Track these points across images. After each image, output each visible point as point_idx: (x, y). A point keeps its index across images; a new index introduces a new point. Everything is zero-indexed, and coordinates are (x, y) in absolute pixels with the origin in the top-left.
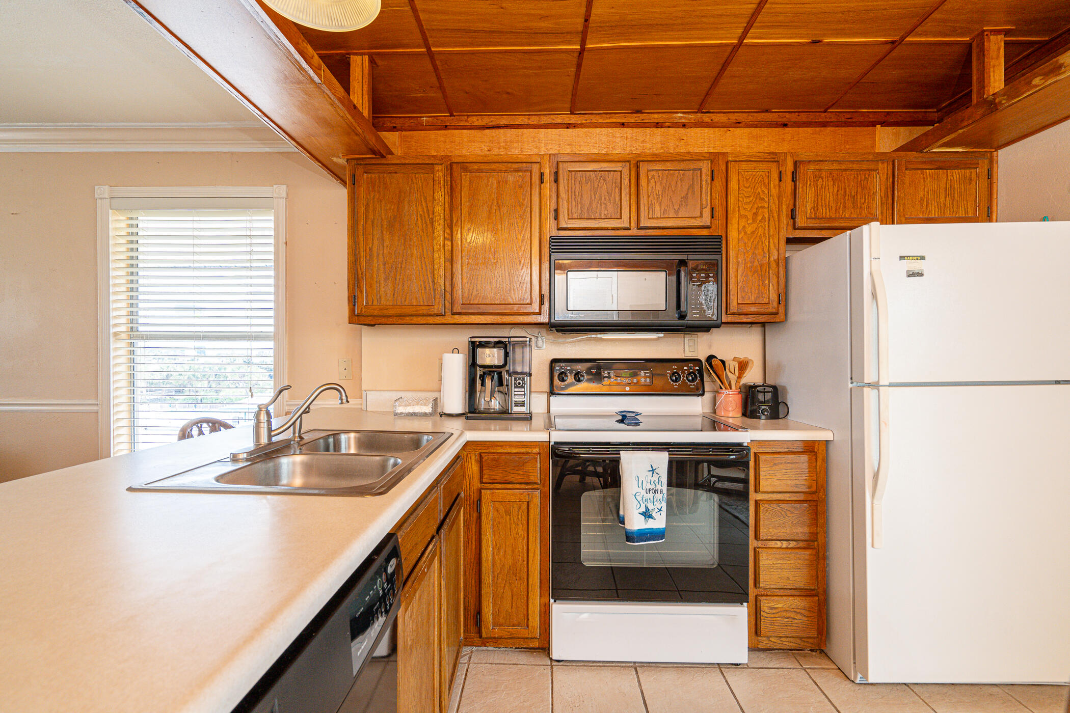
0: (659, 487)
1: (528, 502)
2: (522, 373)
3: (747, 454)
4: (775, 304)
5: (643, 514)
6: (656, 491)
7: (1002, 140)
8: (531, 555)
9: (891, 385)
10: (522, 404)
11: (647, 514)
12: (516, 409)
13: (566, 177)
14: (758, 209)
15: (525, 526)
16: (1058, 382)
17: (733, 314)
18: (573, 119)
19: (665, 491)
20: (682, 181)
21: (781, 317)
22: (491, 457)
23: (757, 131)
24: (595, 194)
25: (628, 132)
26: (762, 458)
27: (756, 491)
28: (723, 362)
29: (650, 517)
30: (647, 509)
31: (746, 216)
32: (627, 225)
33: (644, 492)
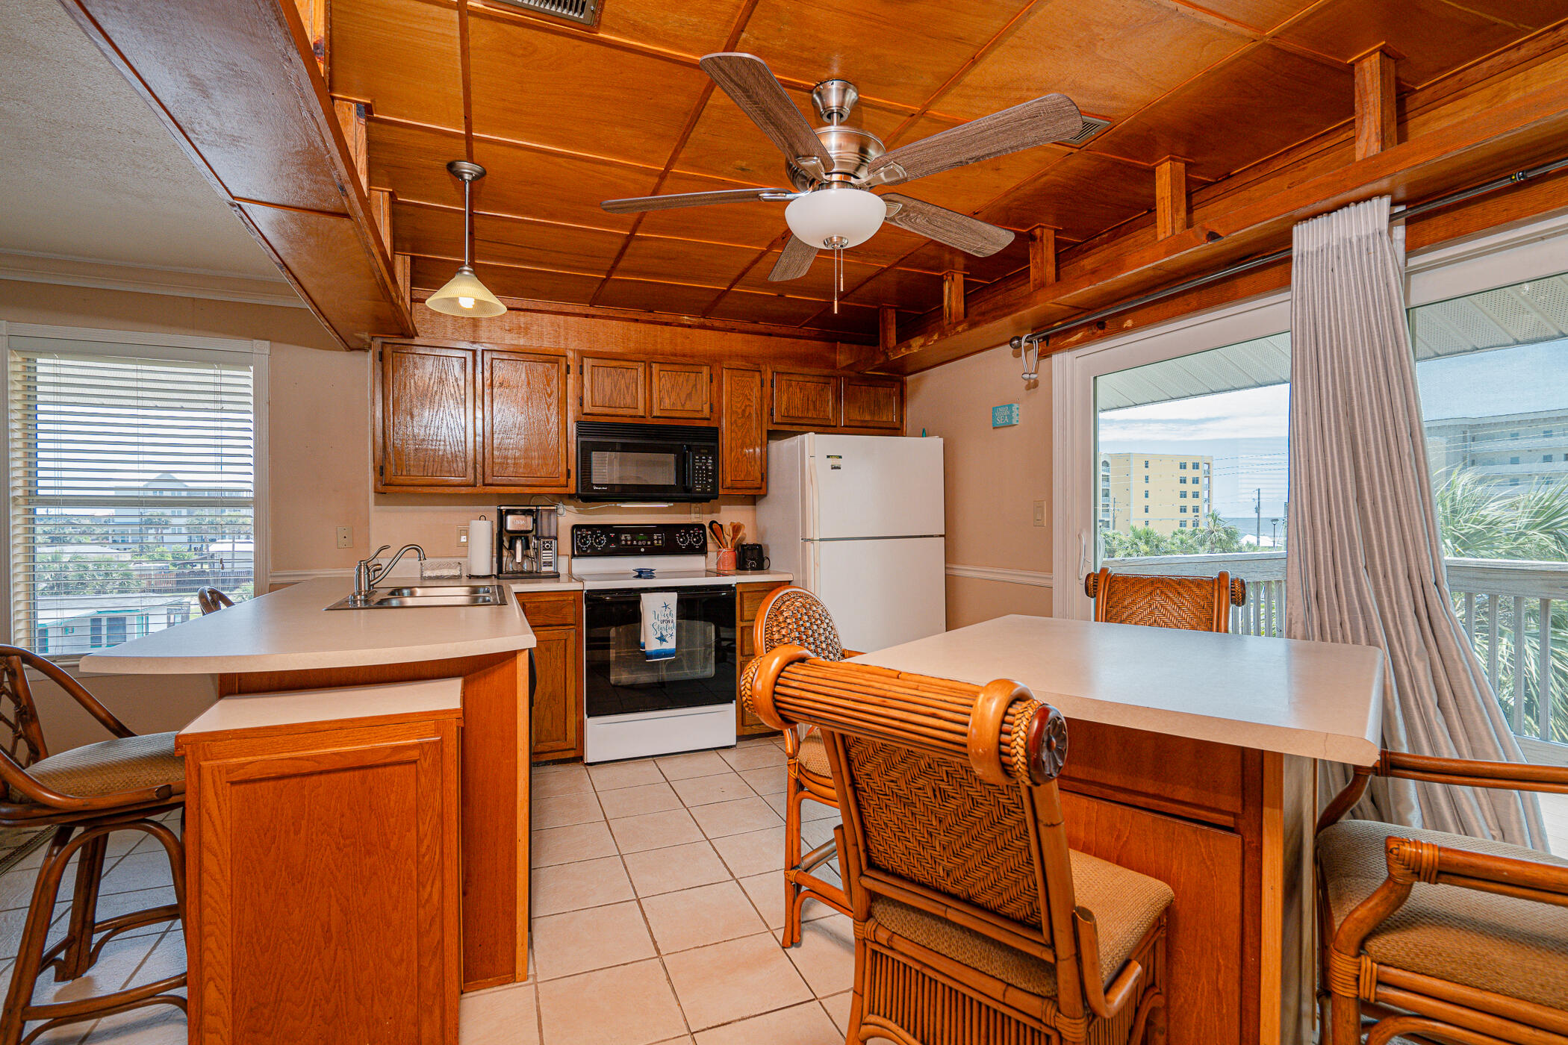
0: (670, 618)
1: (566, 640)
2: (549, 537)
3: (735, 593)
4: (759, 481)
5: (659, 638)
6: (668, 621)
7: (909, 371)
8: (568, 682)
9: (821, 540)
10: (549, 564)
11: (662, 639)
12: (544, 569)
13: (590, 371)
14: (746, 406)
15: (563, 660)
16: (921, 537)
17: (728, 488)
18: (592, 311)
19: (675, 621)
20: (687, 381)
21: (764, 489)
22: (533, 605)
23: (750, 337)
24: (615, 387)
25: (642, 326)
26: (745, 595)
27: (741, 620)
28: (721, 526)
29: (664, 640)
30: (662, 635)
31: (737, 412)
32: (642, 414)
33: (659, 623)
